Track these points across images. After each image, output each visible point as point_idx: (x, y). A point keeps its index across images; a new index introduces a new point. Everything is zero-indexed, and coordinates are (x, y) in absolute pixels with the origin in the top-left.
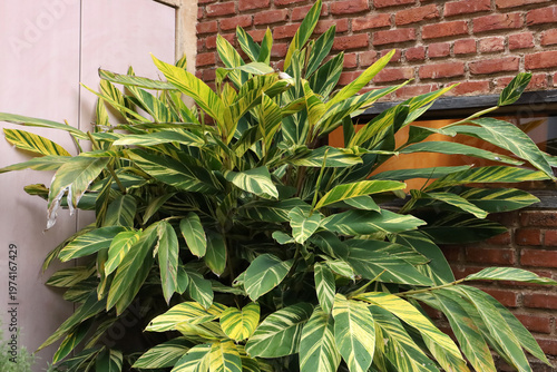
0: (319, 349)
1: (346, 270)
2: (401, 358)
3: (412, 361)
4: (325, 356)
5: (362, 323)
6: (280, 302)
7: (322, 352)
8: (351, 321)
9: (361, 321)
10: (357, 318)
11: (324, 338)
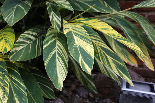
0: (55, 54)
1: (67, 5)
2: (102, 56)
3: (108, 56)
4: (59, 58)
5: (82, 37)
6: (23, 26)
7: (57, 56)
8: (74, 36)
9: (81, 36)
10: (78, 35)
11: (57, 47)
